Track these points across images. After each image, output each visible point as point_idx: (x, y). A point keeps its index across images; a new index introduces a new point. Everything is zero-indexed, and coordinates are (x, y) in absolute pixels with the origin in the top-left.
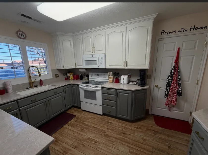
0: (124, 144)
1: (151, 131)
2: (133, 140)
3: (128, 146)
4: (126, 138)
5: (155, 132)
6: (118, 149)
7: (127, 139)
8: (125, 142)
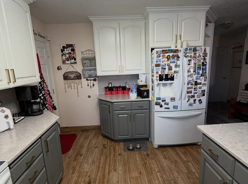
0: (107, 179)
1: (78, 158)
2: (98, 171)
3: (109, 173)
4: (98, 180)
5: (79, 154)
6: (118, 182)
7: (98, 178)
8: (104, 178)
